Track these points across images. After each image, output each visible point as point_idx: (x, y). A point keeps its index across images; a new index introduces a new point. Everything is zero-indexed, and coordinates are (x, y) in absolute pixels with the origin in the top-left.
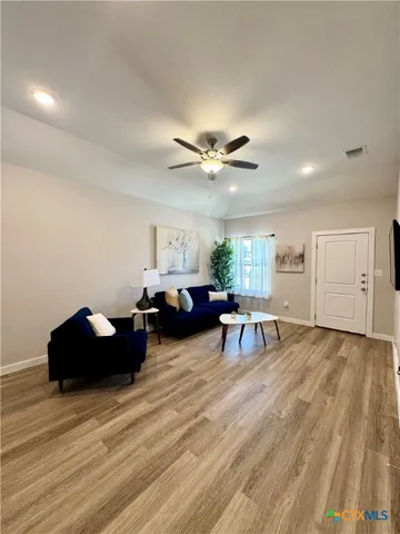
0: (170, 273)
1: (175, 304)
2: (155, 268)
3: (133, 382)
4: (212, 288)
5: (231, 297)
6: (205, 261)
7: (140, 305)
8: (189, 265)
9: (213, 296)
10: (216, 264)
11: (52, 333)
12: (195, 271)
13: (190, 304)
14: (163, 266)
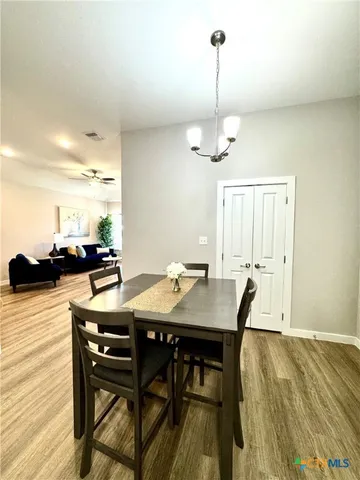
0: (69, 236)
1: (74, 253)
2: (59, 232)
3: (55, 286)
4: (99, 246)
5: (111, 251)
6: (94, 229)
7: (51, 254)
8: (82, 232)
9: (99, 250)
10: (102, 231)
11: (10, 264)
12: (87, 235)
13: (84, 254)
14: (65, 231)
